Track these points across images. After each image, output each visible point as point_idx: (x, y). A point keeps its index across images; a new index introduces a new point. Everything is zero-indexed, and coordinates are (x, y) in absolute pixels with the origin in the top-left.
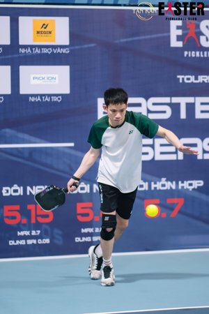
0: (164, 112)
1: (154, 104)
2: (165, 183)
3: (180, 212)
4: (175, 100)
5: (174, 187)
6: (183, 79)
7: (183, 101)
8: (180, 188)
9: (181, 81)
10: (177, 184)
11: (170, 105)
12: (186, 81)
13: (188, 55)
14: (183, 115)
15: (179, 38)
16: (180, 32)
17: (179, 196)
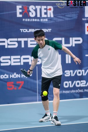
0: (15, 45)
1: (10, 41)
2: (16, 75)
3: (22, 87)
4: (19, 39)
5: (19, 77)
6: (23, 31)
7: (23, 40)
8: (22, 77)
9: (22, 31)
10: (21, 75)
11: (17, 41)
12: (24, 31)
13: (24, 20)
14: (23, 46)
15: (20, 13)
16: (21, 11)
17: (21, 81)
